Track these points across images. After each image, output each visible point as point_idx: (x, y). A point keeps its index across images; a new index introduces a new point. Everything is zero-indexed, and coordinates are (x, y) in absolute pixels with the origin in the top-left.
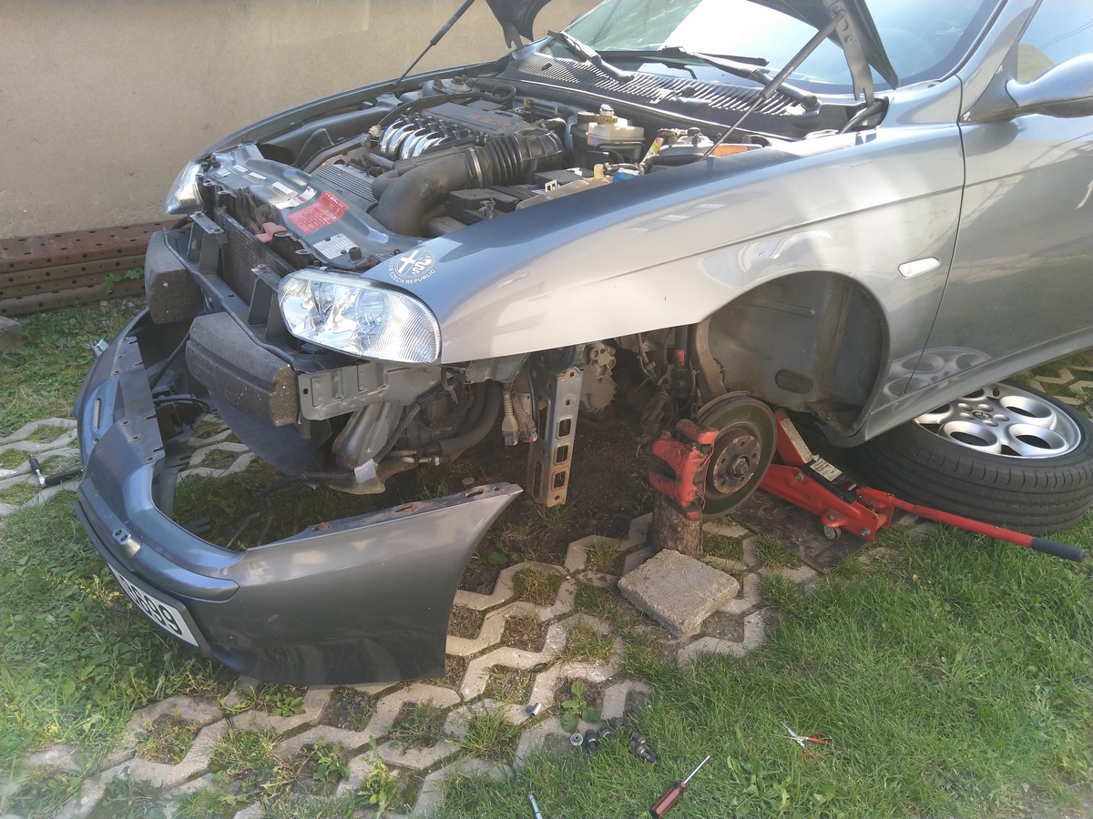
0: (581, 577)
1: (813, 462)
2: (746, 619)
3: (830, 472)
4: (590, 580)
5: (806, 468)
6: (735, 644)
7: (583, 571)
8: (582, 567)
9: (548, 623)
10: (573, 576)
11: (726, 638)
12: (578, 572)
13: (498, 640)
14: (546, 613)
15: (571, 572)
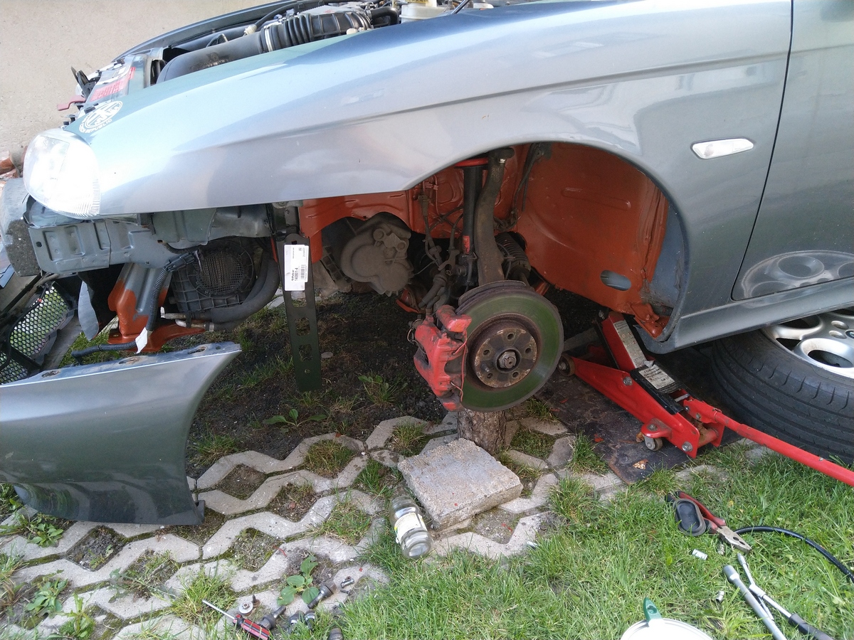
0: (375, 455)
1: (645, 367)
2: (522, 520)
3: (660, 379)
4: (383, 459)
5: (634, 373)
6: (498, 544)
7: (381, 449)
8: (382, 445)
9: (321, 495)
10: (368, 452)
11: (492, 536)
12: (375, 449)
13: (265, 505)
14: (323, 485)
15: (369, 448)
